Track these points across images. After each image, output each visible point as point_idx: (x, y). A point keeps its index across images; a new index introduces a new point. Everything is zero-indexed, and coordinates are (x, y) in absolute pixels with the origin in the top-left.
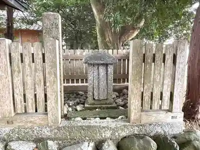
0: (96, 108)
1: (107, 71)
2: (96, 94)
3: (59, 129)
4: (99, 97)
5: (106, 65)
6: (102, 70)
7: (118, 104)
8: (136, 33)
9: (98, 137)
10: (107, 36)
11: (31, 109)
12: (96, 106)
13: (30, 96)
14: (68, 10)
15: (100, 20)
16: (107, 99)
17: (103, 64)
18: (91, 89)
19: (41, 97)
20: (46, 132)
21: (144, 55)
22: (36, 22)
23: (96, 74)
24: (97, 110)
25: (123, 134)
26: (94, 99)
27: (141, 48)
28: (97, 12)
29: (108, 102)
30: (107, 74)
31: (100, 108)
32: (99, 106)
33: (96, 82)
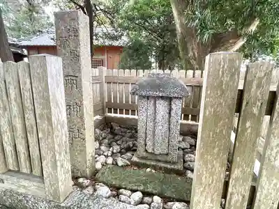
0: (147, 166)
1: (170, 110)
2: (149, 143)
4: (153, 149)
5: (169, 99)
7: (186, 165)
8: (241, 43)
10: (190, 50)
12: (148, 163)
14: (156, 21)
15: (182, 25)
16: (167, 154)
17: (162, 98)
18: (143, 135)
21: (241, 93)
22: (120, 36)
23: (151, 111)
24: (148, 170)
26: (146, 151)
27: (233, 75)
28: (178, 15)
29: (169, 158)
30: (170, 113)
31: (154, 167)
32: (152, 163)
33: (150, 124)
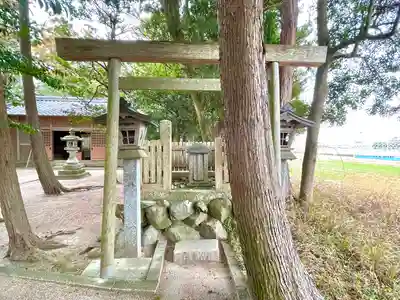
1: (203, 159)
3: (170, 193)
4: (197, 179)
5: (203, 154)
6: (200, 156)
9: (195, 199)
11: (153, 181)
13: (153, 173)
16: (203, 180)
17: (200, 153)
18: (192, 173)
19: (159, 173)
20: (162, 195)
25: (211, 198)
30: (203, 161)
